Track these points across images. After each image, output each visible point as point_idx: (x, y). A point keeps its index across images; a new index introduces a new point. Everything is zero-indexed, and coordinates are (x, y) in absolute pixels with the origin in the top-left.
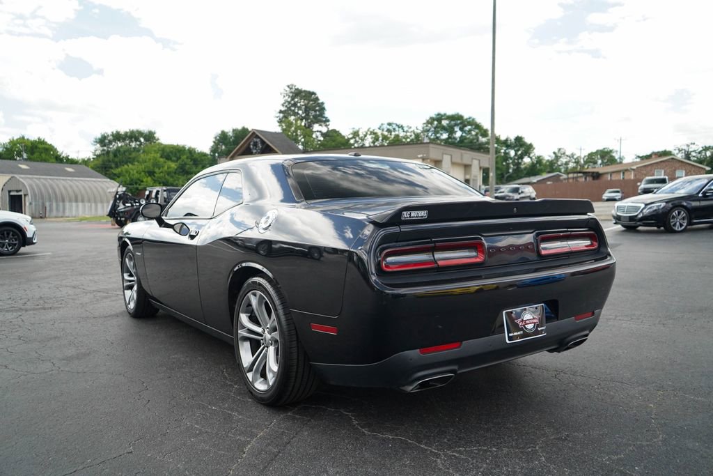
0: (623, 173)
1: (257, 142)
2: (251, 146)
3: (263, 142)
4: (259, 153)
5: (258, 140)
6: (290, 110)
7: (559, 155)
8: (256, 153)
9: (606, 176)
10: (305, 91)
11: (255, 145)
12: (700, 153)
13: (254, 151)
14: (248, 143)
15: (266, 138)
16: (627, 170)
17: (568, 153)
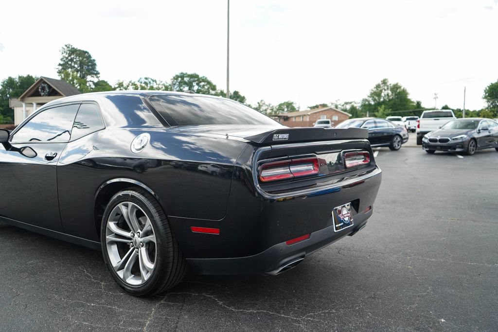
0: (303, 117)
1: (44, 87)
2: (40, 90)
3: (50, 87)
4: (46, 95)
5: (46, 85)
6: (68, 64)
7: (261, 104)
8: (43, 96)
9: (292, 119)
10: (79, 50)
11: (43, 89)
12: (343, 105)
13: (42, 94)
14: (37, 87)
15: (52, 84)
16: (305, 115)
17: (267, 103)
